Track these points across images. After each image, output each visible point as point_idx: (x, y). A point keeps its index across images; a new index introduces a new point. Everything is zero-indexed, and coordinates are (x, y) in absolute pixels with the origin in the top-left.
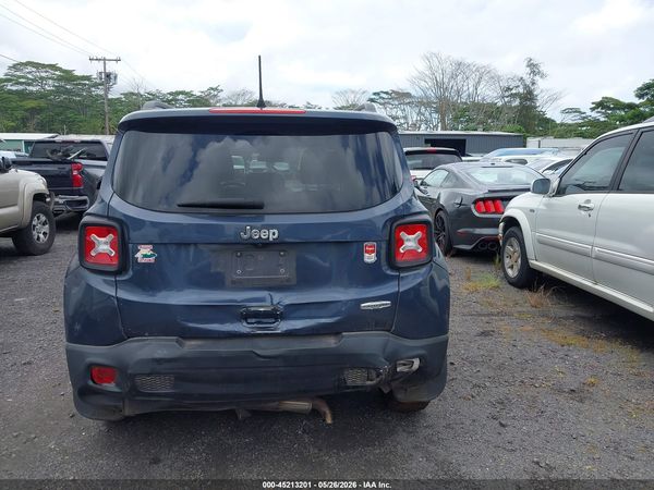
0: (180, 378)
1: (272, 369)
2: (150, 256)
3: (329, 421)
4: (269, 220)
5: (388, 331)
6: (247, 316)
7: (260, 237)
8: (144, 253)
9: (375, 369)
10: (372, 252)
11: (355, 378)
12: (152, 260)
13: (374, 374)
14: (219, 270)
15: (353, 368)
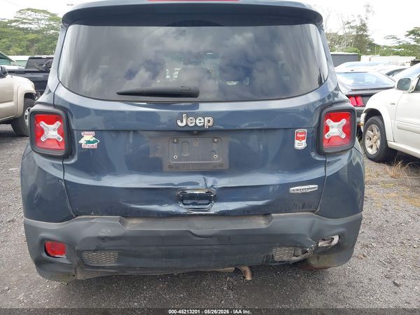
0: (123, 254)
1: (207, 247)
2: (93, 142)
3: (249, 278)
4: (204, 107)
5: (313, 212)
6: (184, 198)
7: (196, 125)
8: (87, 140)
9: (301, 247)
10: (303, 138)
11: (282, 254)
12: (95, 145)
13: (300, 251)
14: (157, 155)
15: (281, 246)
